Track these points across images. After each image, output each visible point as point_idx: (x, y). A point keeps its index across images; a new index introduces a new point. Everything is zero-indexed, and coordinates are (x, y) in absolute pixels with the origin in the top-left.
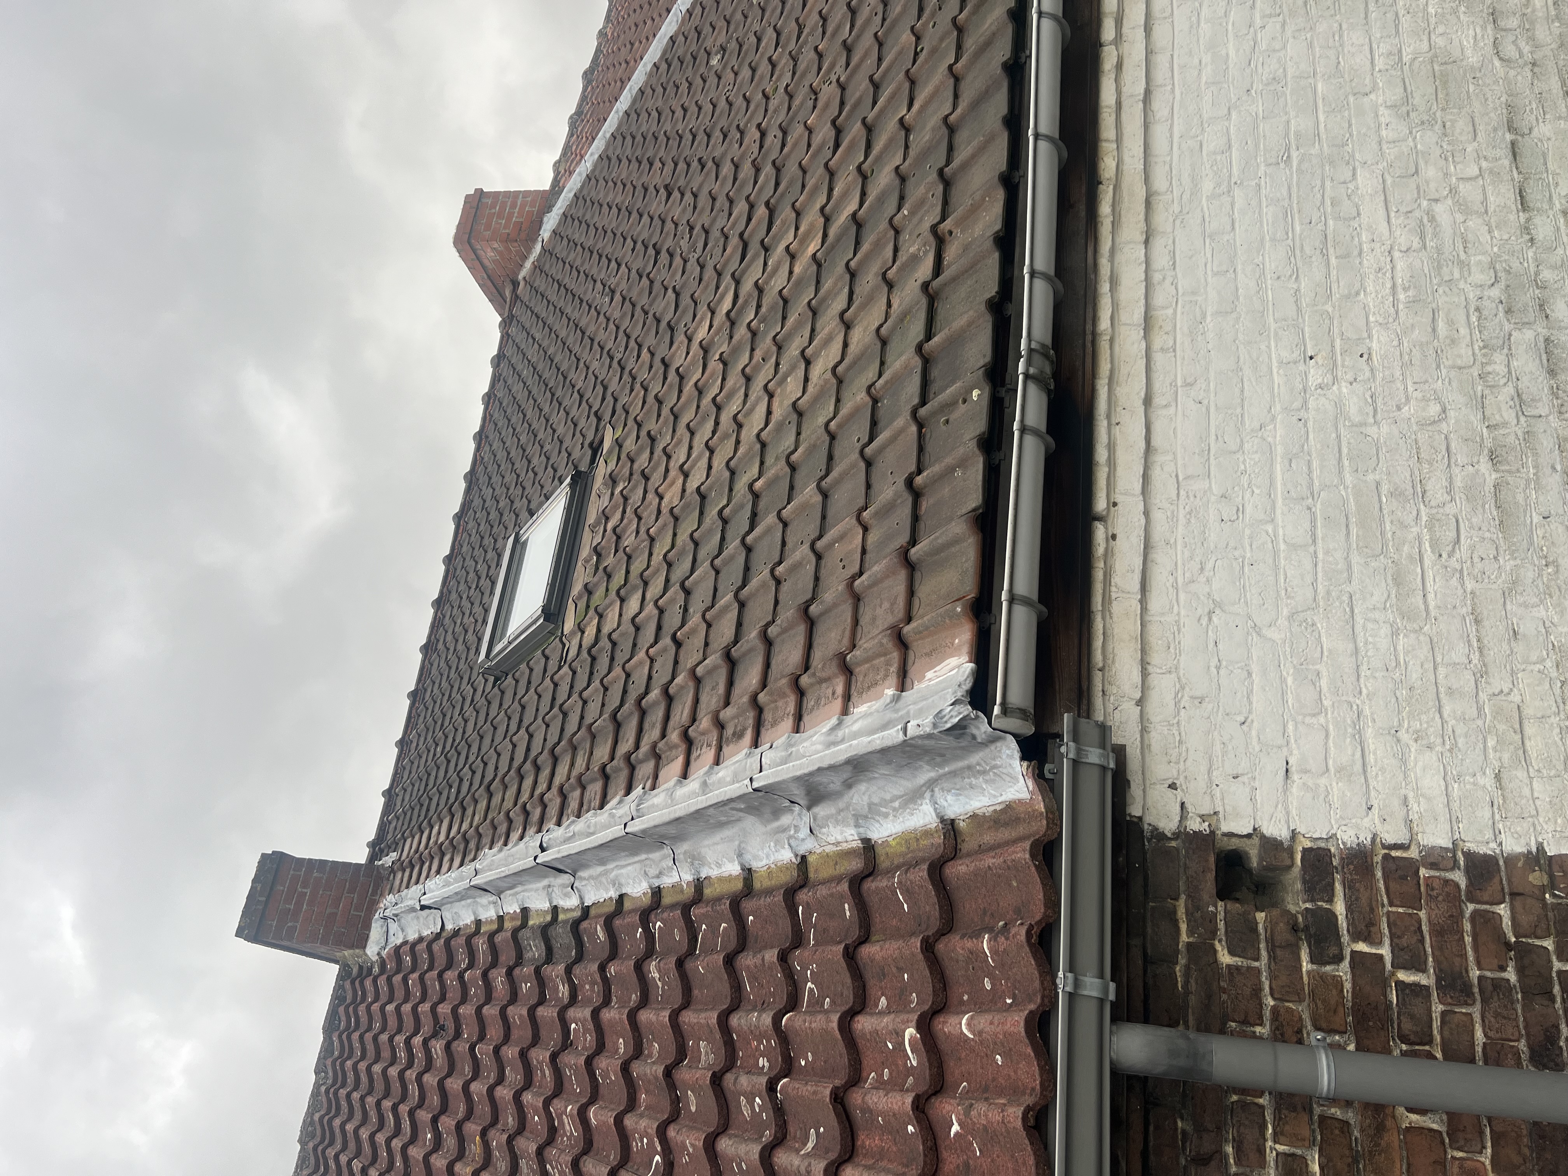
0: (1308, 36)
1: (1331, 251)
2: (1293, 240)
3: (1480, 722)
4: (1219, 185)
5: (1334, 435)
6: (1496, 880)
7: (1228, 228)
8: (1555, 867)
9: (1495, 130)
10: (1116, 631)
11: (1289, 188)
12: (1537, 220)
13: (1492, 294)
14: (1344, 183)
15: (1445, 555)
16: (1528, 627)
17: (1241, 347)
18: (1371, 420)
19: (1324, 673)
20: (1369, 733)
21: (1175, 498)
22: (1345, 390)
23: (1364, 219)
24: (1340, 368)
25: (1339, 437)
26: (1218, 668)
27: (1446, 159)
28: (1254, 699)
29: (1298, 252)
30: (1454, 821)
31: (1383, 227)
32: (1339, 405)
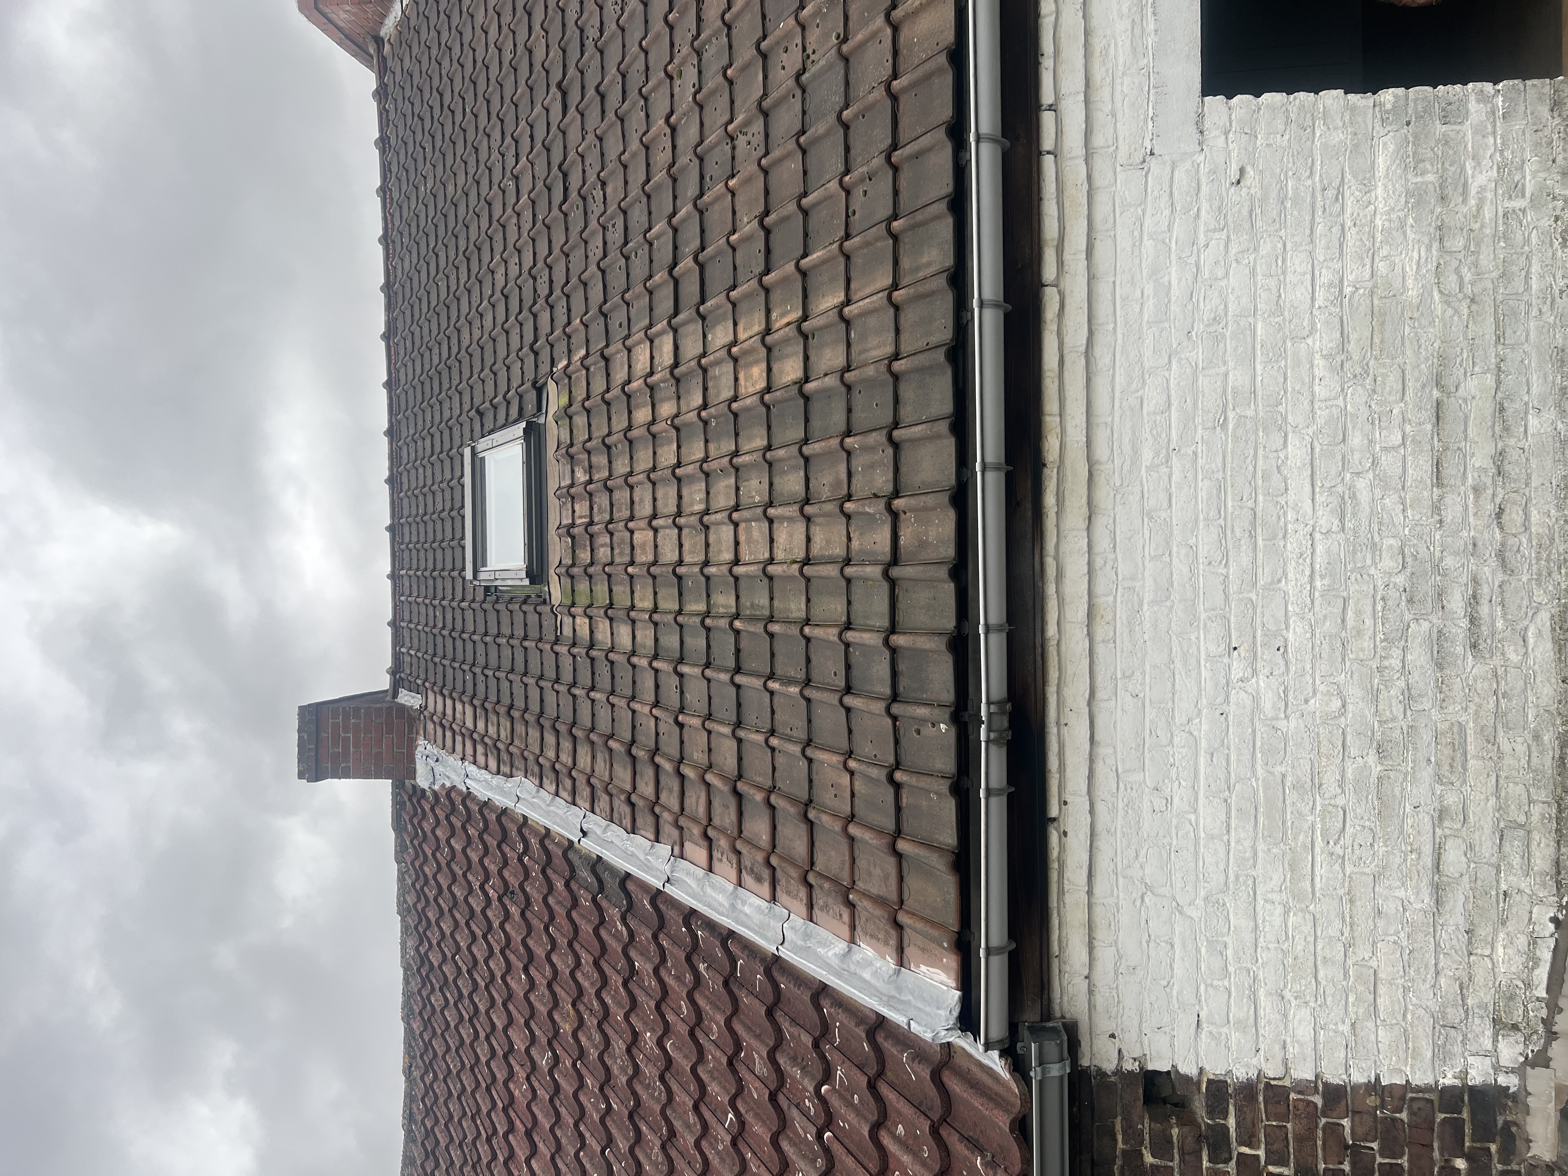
0: (1252, 258)
1: (1259, 530)
2: (1225, 519)
3: (1344, 983)
4: (1157, 454)
5: (1250, 730)
6: (1343, 1103)
7: (1165, 505)
8: (1386, 1094)
9: (1423, 386)
10: (1068, 918)
11: (1224, 457)
12: (1448, 500)
13: (1397, 581)
14: (1276, 451)
15: (1332, 843)
16: (1391, 907)
17: (1174, 637)
18: (1282, 716)
19: (1230, 945)
20: (1262, 992)
21: (1115, 791)
22: (1262, 684)
23: (1291, 496)
24: (1259, 660)
25: (1254, 731)
26: (1148, 942)
27: (1372, 423)
28: (1176, 967)
29: (1229, 533)
30: (1317, 1059)
31: (1307, 504)
32: (1256, 699)
